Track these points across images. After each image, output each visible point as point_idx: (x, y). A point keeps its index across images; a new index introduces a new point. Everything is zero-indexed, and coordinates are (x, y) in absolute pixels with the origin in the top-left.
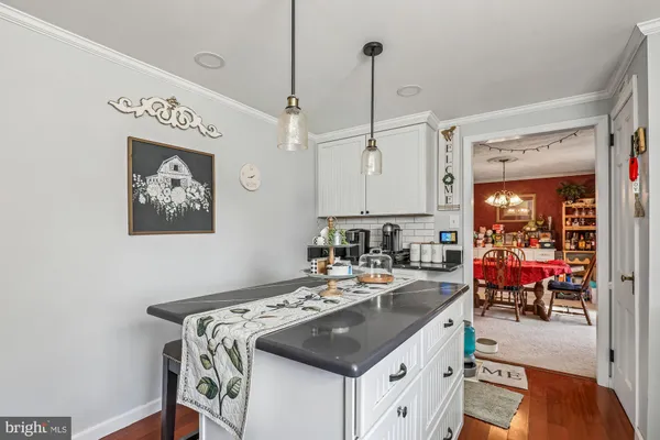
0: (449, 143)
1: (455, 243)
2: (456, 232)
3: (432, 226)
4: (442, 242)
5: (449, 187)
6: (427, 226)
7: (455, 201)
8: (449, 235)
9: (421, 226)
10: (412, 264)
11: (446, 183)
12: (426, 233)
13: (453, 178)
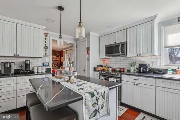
0: (46, 37)
1: (48, 66)
2: (48, 63)
3: (40, 61)
4: (44, 66)
5: (46, 50)
6: (39, 61)
7: (48, 54)
8: (46, 64)
9: (37, 61)
10: (35, 74)
11: (45, 49)
12: (38, 63)
13: (47, 47)
